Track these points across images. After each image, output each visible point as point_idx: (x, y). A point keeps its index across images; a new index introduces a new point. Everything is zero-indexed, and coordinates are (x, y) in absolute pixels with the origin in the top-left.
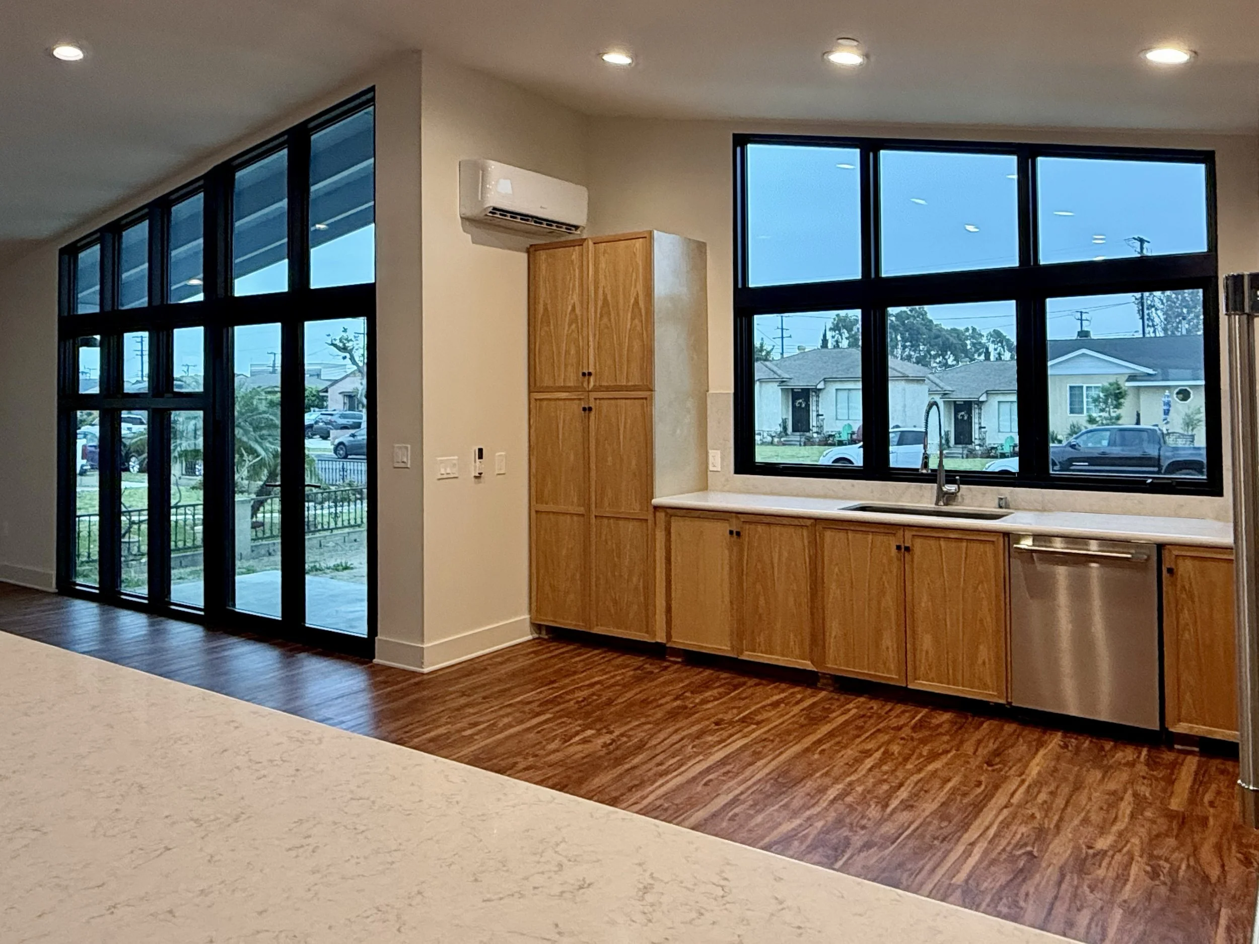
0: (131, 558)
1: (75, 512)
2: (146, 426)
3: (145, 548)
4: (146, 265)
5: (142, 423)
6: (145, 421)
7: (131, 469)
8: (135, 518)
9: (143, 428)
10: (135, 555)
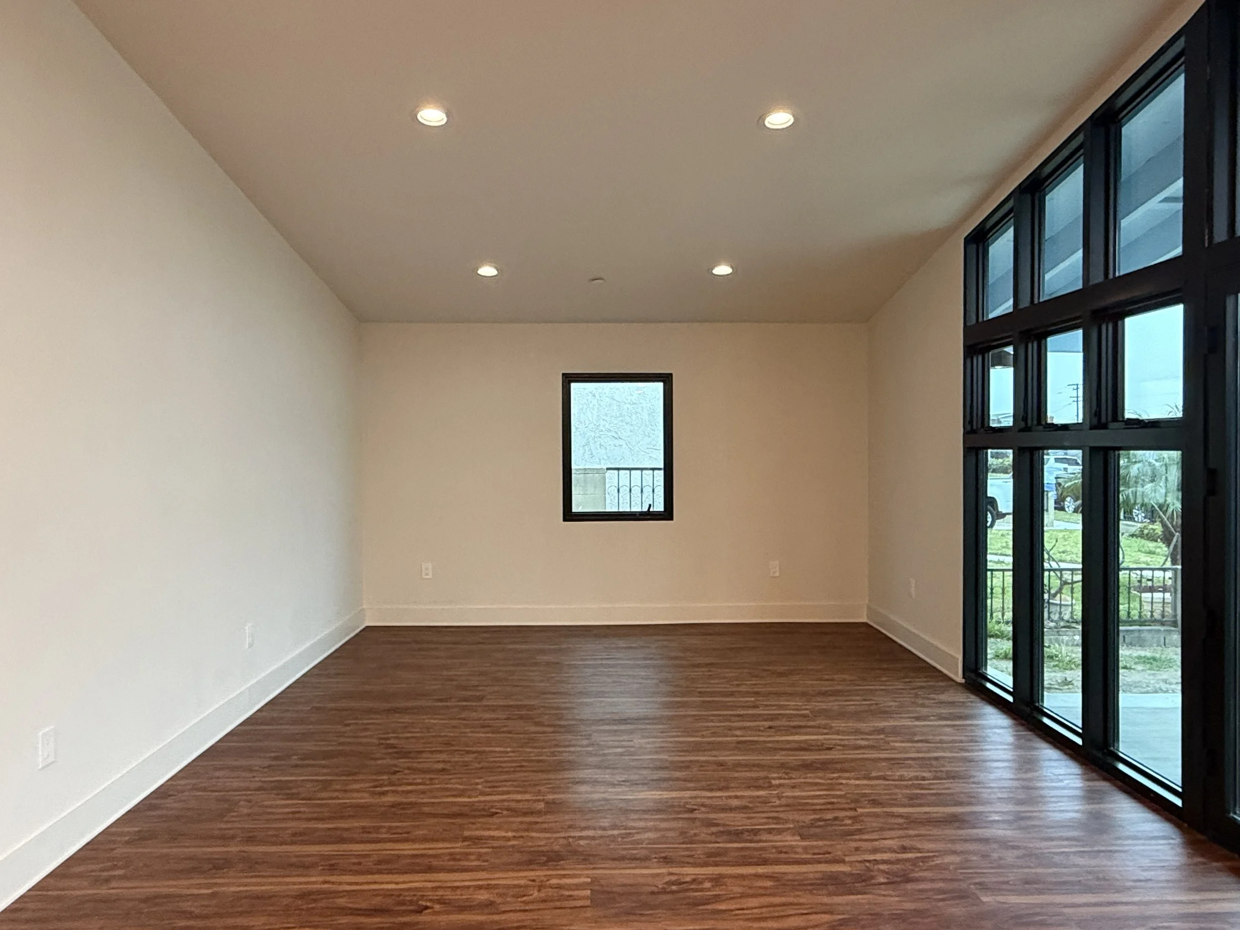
0: (1062, 624)
1: (986, 565)
2: (1081, 467)
3: (1078, 615)
4: (1080, 254)
5: (1077, 464)
6: (1080, 462)
7: (1067, 509)
8: (1067, 576)
9: (1078, 469)
10: (1068, 621)
